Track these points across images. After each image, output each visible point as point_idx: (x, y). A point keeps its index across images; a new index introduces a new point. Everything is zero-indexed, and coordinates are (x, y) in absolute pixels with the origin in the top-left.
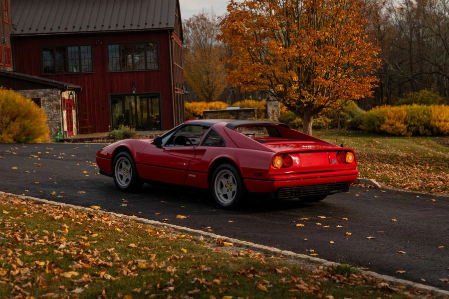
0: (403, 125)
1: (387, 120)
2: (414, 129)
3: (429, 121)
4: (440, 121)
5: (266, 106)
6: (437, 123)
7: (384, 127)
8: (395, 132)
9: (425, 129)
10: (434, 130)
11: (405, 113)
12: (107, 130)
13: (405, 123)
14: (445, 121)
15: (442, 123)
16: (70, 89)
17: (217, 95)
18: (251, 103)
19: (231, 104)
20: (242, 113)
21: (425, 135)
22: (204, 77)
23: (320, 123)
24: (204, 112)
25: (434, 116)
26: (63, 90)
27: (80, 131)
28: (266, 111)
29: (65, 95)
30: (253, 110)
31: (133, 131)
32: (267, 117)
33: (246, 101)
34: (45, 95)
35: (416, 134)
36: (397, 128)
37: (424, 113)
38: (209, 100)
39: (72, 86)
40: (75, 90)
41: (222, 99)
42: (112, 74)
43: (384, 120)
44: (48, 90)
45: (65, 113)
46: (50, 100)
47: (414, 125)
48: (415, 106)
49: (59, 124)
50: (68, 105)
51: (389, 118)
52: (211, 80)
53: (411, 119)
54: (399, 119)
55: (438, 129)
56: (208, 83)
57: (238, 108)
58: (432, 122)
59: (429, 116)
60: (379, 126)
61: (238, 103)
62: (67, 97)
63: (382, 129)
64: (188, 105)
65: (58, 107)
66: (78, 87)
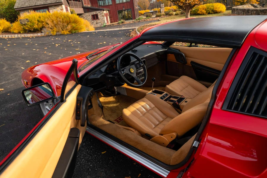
0: (205, 11)
1: (200, 10)
2: (208, 12)
3: (213, 9)
4: (217, 8)
5: (160, 10)
6: (216, 9)
7: (198, 12)
8: (202, 14)
9: (212, 11)
10: (215, 11)
11: (205, 7)
12: (117, 21)
13: (206, 10)
14: (218, 8)
15: (218, 9)
16: (106, 10)
17: (147, 8)
18: (156, 9)
19: (151, 10)
20: (154, 12)
21: (212, 14)
22: (144, 4)
23: (178, 13)
24: (144, 13)
25: (215, 7)
26: (104, 10)
27: (111, 22)
28: (160, 11)
29: (105, 12)
30: (157, 11)
31: (124, 21)
32: (161, 13)
33: (155, 9)
34: (99, 13)
35: (209, 13)
36: (203, 12)
37: (212, 6)
38: (145, 10)
39: (106, 9)
40: (108, 10)
41: (148, 9)
42: (117, 4)
43: (199, 10)
44: (100, 11)
45: (105, 17)
46: (100, 14)
47: (209, 11)
48: (208, 4)
49: (104, 21)
50: (106, 15)
51: (200, 9)
52: (145, 4)
53: (208, 9)
54: (204, 9)
55: (216, 11)
56: (145, 5)
57: (153, 11)
58: (214, 9)
59: (213, 7)
60: (197, 12)
61: (153, 10)
62: (105, 13)
63: (198, 13)
64: (140, 12)
65: (103, 16)
66: (108, 9)
